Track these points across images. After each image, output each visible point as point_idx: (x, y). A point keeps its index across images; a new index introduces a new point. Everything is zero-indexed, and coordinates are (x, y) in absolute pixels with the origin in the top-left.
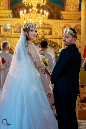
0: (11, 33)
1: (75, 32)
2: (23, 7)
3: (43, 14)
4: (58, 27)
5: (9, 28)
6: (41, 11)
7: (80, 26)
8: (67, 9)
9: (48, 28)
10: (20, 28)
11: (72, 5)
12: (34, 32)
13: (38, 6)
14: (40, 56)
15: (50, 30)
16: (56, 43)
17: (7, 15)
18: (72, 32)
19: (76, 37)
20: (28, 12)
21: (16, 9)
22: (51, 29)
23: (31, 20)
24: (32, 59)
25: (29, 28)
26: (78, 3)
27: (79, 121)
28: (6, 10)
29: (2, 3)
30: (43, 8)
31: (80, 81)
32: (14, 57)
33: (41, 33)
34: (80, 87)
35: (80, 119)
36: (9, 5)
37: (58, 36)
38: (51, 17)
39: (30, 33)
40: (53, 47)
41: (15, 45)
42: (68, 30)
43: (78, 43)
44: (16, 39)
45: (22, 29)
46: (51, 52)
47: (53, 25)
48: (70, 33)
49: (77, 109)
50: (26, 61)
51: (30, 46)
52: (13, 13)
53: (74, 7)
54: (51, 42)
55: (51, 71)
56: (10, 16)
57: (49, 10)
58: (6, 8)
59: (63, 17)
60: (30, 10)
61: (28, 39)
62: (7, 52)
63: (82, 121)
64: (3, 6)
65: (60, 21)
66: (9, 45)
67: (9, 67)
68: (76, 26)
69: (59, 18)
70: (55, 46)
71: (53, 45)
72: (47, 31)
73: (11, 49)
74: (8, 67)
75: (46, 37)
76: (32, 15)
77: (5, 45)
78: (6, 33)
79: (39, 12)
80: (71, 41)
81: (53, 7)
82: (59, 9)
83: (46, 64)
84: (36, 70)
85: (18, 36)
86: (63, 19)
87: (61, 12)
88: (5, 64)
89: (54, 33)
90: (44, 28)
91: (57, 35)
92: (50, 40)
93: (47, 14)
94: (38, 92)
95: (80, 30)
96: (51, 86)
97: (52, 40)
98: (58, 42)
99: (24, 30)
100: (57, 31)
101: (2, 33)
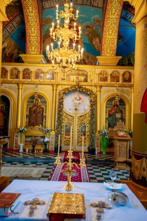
0: (43, 80)
4: (94, 73)
8: (103, 55)
9: (83, 75)
11: (109, 50)
15: (85, 77)
16: (92, 91)
22: (87, 76)
26: (115, 48)
28: (38, 54)
29: (33, 47)
33: (75, 80)
36: (41, 50)
40: (89, 95)
47: (88, 72)
53: (111, 52)
54: (86, 89)
56: (42, 61)
58: (38, 53)
59: (99, 62)
64: (35, 50)
65: (96, 67)
71: (89, 93)
72: (82, 78)
75: (81, 84)
85: (50, 83)
86: (98, 65)
87: (97, 57)
89: (89, 80)
90: (79, 75)
91: (92, 82)
92: (85, 88)
97: (87, 87)
100: (92, 77)
101: (33, 79)
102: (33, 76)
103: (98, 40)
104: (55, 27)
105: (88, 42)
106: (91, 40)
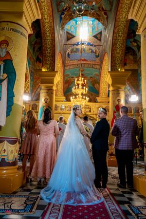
0: (65, 111)
1: (106, 111)
2: (72, 94)
3: (85, 99)
4: (95, 107)
5: (63, 108)
6: (84, 97)
7: (109, 107)
8: (100, 97)
9: (88, 108)
10: (71, 108)
11: (104, 93)
12: (80, 111)
13: (82, 94)
14: (84, 126)
17: (62, 100)
18: (104, 110)
19: (106, 114)
20: (76, 98)
21: (68, 96)
22: (91, 109)
23: (77, 103)
24: (78, 127)
25: (76, 108)
26: (107, 92)
27: (108, 167)
29: (59, 92)
30: (85, 95)
32: (67, 126)
35: (109, 166)
36: (63, 93)
37: (95, 113)
38: (90, 101)
39: (77, 111)
43: (107, 118)
44: (68, 115)
45: (72, 109)
47: (91, 106)
48: (102, 111)
49: (107, 160)
50: (75, 129)
51: (77, 119)
52: (66, 98)
53: (105, 95)
54: (90, 117)
55: (90, 135)
56: (64, 100)
57: (89, 97)
59: (98, 101)
60: (77, 96)
61: (76, 115)
62: (62, 123)
64: (60, 94)
65: (96, 103)
66: (64, 119)
68: (106, 107)
69: (95, 101)
70: (93, 119)
72: (88, 110)
74: (63, 132)
75: (87, 113)
76: (78, 99)
77: (61, 119)
78: (61, 111)
79: (82, 98)
80: (103, 116)
81: (92, 95)
83: (87, 131)
85: (69, 113)
87: (97, 98)
88: (61, 131)
89: (92, 111)
90: (86, 108)
93: (88, 99)
95: (109, 109)
96: (90, 145)
97: (91, 115)
98: (95, 116)
99: (73, 109)
100: (94, 110)
101: (59, 111)
102: (59, 109)
103: (98, 85)
104: (75, 88)
105: (91, 86)
106: (94, 85)
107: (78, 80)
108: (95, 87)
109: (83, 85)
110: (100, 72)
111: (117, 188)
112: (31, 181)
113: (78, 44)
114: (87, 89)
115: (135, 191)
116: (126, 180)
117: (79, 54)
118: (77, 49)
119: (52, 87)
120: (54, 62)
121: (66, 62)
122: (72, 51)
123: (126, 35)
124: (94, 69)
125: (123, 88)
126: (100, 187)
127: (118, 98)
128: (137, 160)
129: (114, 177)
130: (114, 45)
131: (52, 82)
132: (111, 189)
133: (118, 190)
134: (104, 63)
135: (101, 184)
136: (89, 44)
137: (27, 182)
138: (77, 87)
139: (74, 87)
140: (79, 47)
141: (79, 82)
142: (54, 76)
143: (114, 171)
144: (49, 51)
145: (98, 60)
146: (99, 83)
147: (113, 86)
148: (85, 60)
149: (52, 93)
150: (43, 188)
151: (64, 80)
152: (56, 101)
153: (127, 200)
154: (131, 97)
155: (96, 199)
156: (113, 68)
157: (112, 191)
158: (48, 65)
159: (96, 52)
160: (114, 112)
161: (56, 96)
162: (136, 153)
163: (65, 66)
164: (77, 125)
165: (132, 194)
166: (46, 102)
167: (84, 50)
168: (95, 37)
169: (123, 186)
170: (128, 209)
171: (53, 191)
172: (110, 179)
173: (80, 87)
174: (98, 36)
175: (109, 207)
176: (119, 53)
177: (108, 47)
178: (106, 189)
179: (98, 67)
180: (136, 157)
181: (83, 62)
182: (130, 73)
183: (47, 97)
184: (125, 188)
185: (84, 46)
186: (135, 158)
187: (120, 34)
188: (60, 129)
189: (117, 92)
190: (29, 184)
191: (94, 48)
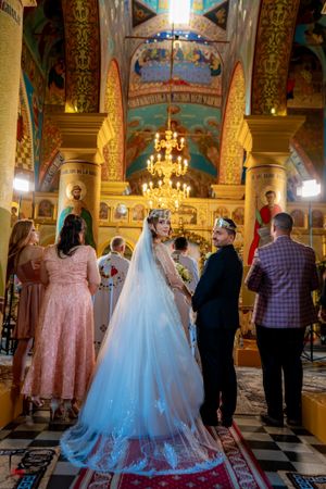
0: (127, 221)
1: (233, 225)
2: (147, 176)
3: (182, 189)
4: (207, 210)
5: (124, 211)
6: (178, 184)
7: (244, 210)
8: (222, 182)
9: (189, 213)
10: (142, 211)
11: (230, 174)
13: (174, 177)
14: (175, 264)
15: (192, 217)
16: (203, 239)
17: (121, 190)
19: (234, 233)
20: (156, 186)
21: (136, 180)
22: (195, 215)
23: (160, 199)
25: (157, 218)
26: (241, 172)
27: (238, 369)
28: (119, 181)
30: (182, 179)
31: (241, 301)
32: (132, 264)
33: (178, 220)
34: (241, 313)
35: (241, 365)
37: (206, 226)
38: (194, 194)
39: (159, 225)
41: (135, 243)
42: (222, 222)
43: (236, 242)
44: (137, 231)
45: (145, 220)
46: (193, 254)
47: (198, 208)
48: (224, 227)
52: (132, 186)
53: (234, 178)
56: (125, 191)
57: (191, 183)
59: (215, 194)
60: (160, 183)
61: (154, 235)
62: (120, 255)
63: (244, 369)
65: (210, 201)
67: (124, 280)
68: (237, 210)
69: (208, 196)
70: (199, 242)
72: (189, 218)
73: (127, 247)
74: (121, 280)
75: (186, 227)
76: (163, 190)
77: (117, 242)
78: (118, 221)
79: (174, 187)
81: (199, 177)
82: (208, 180)
83: (184, 279)
84: (169, 289)
85: (138, 225)
86: (214, 198)
87: (212, 186)
88: (116, 276)
89: (199, 222)
90: (183, 213)
92: (193, 234)
93: (188, 189)
94: (171, 327)
95: (243, 217)
96: (192, 316)
97: (196, 233)
98: (207, 236)
99: (149, 221)
100: (205, 218)
101: (112, 219)
102: (112, 214)
103: (215, 151)
105: (198, 153)
106: (204, 151)
107: (163, 138)
108: (209, 155)
109: (175, 152)
110: (223, 117)
111: (259, 425)
112: (36, 408)
113: (162, 38)
114: (186, 162)
115: (307, 433)
116: (284, 404)
117: (165, 64)
118: (162, 52)
119: (93, 155)
120: (98, 88)
121: (132, 88)
122: (148, 56)
123: (294, 15)
124: (205, 108)
125: (282, 161)
126: (215, 423)
127: (268, 189)
128: (313, 348)
129: (252, 397)
130: (260, 41)
131: (93, 144)
132: (244, 428)
133: (261, 430)
134: (233, 91)
135: (219, 416)
136: (193, 38)
137: (26, 411)
138: (159, 156)
139: (152, 158)
140: (166, 45)
141: (164, 144)
142: (98, 126)
143: (251, 379)
144: (83, 56)
145: (217, 81)
146: (218, 146)
147: (255, 156)
148: (182, 83)
149: (93, 174)
150: (67, 427)
151: (125, 138)
152: (102, 193)
153: (285, 459)
154: (301, 185)
155: (204, 456)
156: (258, 107)
157: (246, 435)
158: (82, 96)
159: (211, 61)
160: (258, 226)
161: (102, 180)
162: (311, 332)
163: (127, 98)
164: (158, 263)
165: (299, 441)
166: (76, 198)
167: (180, 53)
168: (211, 16)
169: (275, 421)
170: (287, 482)
171: (94, 435)
172: (242, 402)
173: (169, 157)
174: (219, 15)
175: (239, 480)
176: (274, 64)
177: (245, 46)
178: (231, 429)
179: (218, 102)
180: (312, 339)
181: (176, 88)
182: (300, 122)
183: (80, 184)
184: (281, 425)
185: (178, 44)
186: (308, 344)
187: (279, 12)
188: (114, 271)
189: (265, 172)
190: (29, 417)
191: (205, 49)
